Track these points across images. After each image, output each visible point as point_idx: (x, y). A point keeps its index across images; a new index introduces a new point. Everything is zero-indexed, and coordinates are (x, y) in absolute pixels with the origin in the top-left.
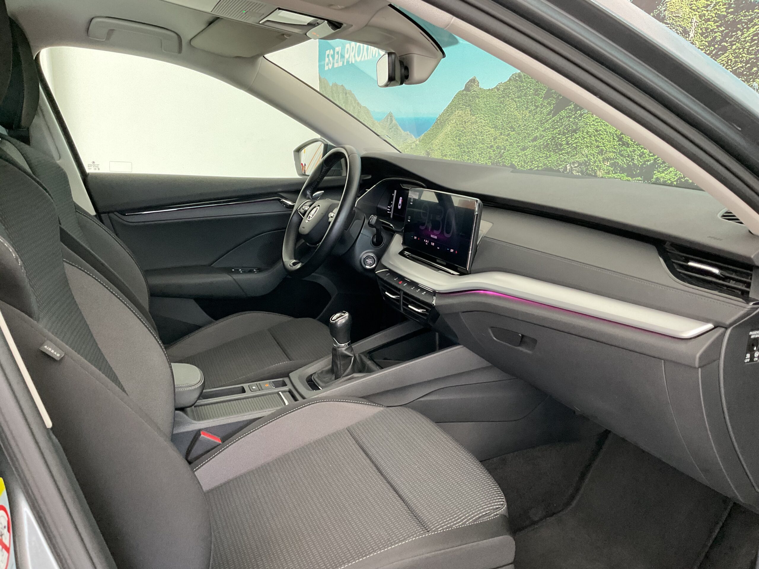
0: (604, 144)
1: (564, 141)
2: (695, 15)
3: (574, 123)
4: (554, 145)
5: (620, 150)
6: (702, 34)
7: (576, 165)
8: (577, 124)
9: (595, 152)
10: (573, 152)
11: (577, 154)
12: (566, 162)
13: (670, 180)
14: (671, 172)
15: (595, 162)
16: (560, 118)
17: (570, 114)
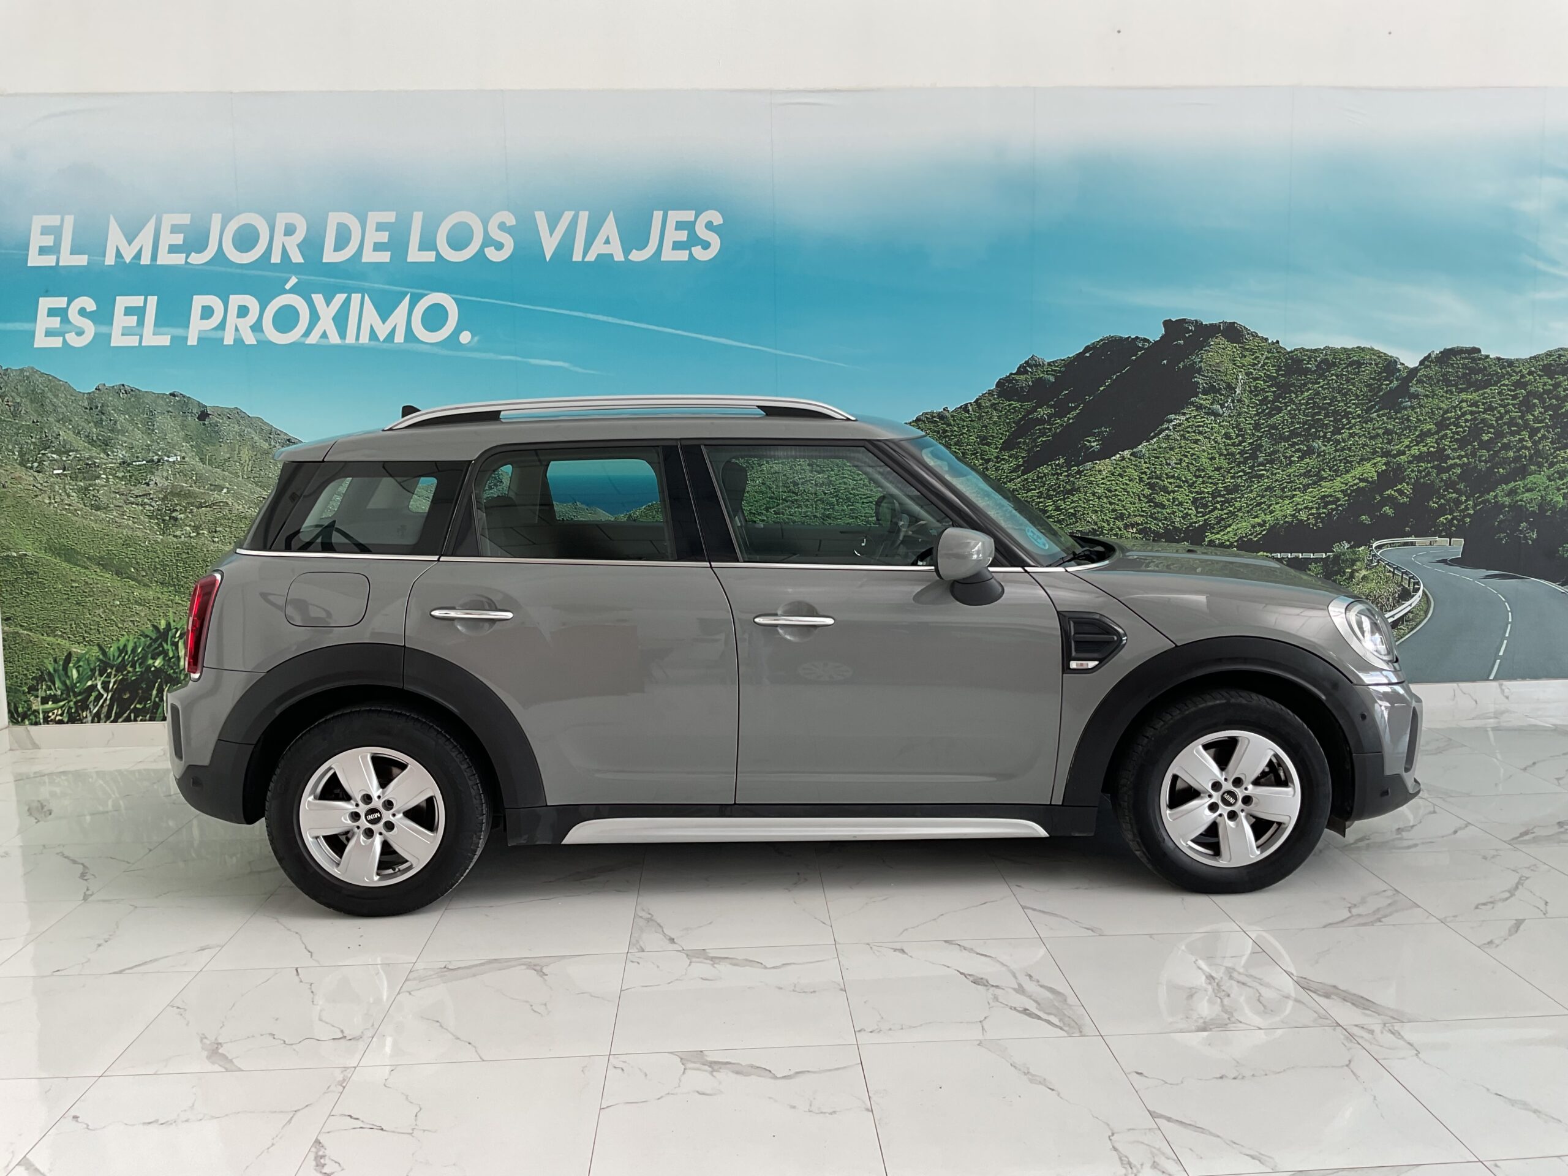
0: (1123, 506)
2: (1241, 372)
3: (1066, 483)
5: (1151, 513)
6: (1251, 392)
8: (1074, 483)
9: (1110, 518)
11: (1077, 522)
13: (1228, 540)
14: (1229, 532)
15: (1111, 530)
16: (1038, 477)
17: (1059, 471)
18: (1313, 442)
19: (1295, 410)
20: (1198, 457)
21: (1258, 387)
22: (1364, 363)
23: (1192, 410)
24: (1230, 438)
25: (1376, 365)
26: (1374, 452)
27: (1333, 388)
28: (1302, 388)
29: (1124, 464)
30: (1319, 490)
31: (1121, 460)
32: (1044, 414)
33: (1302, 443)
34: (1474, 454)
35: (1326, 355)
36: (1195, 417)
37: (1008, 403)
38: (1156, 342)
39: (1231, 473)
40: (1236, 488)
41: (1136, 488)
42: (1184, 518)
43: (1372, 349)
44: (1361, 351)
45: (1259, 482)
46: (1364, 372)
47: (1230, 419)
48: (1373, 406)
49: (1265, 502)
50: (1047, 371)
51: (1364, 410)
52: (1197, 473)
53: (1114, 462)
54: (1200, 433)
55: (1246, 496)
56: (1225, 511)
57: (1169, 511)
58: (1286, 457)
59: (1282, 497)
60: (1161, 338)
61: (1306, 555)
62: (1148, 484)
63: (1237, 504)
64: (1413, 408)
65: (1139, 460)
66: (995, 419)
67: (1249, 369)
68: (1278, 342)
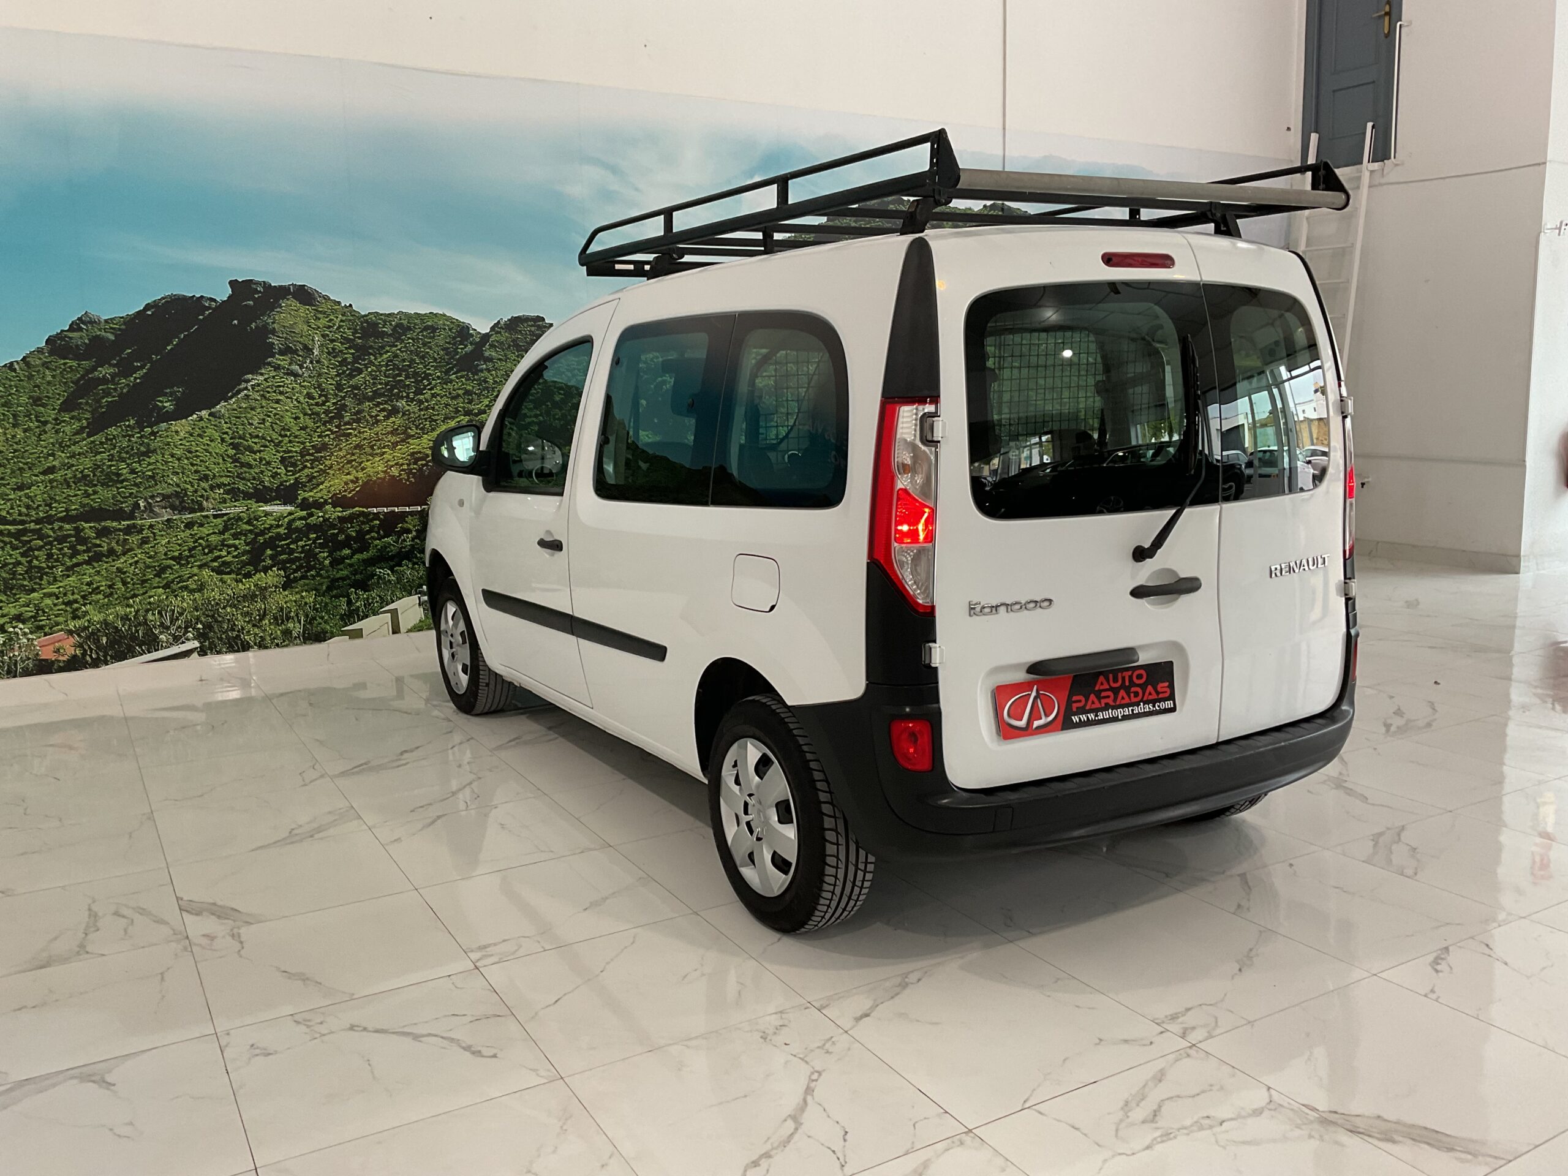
0: (207, 468)
1: (125, 468)
2: (316, 333)
3: (141, 445)
4: (100, 476)
5: (238, 473)
6: (329, 353)
7: (158, 500)
8: (148, 445)
9: (193, 479)
10: (148, 482)
11: (156, 484)
12: (136, 497)
15: (196, 491)
16: (107, 439)
17: (130, 433)
18: (397, 401)
19: (376, 372)
20: (282, 417)
21: (336, 349)
22: (438, 329)
23: (271, 371)
24: (313, 398)
25: (450, 330)
26: (457, 411)
27: (411, 351)
28: (380, 351)
29: (202, 424)
30: (407, 447)
31: (199, 421)
32: (106, 373)
33: (386, 403)
34: (548, 413)
35: (401, 319)
36: (274, 377)
37: (63, 361)
38: (224, 302)
39: (318, 432)
40: (324, 447)
41: (220, 448)
42: (273, 477)
43: (445, 315)
44: (434, 317)
45: (348, 441)
46: (439, 336)
47: (310, 380)
48: (451, 369)
49: (355, 460)
50: (105, 329)
51: (443, 372)
52: (283, 432)
53: (192, 423)
54: (281, 393)
55: (336, 454)
56: (316, 470)
57: (257, 471)
58: (371, 417)
59: (370, 455)
60: (229, 297)
61: (401, 509)
62: (231, 444)
63: (328, 463)
64: (489, 371)
65: (219, 420)
66: (49, 378)
67: (325, 331)
68: (350, 305)
